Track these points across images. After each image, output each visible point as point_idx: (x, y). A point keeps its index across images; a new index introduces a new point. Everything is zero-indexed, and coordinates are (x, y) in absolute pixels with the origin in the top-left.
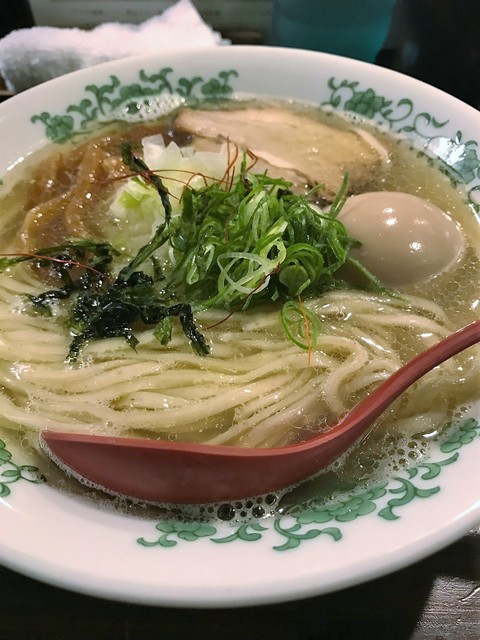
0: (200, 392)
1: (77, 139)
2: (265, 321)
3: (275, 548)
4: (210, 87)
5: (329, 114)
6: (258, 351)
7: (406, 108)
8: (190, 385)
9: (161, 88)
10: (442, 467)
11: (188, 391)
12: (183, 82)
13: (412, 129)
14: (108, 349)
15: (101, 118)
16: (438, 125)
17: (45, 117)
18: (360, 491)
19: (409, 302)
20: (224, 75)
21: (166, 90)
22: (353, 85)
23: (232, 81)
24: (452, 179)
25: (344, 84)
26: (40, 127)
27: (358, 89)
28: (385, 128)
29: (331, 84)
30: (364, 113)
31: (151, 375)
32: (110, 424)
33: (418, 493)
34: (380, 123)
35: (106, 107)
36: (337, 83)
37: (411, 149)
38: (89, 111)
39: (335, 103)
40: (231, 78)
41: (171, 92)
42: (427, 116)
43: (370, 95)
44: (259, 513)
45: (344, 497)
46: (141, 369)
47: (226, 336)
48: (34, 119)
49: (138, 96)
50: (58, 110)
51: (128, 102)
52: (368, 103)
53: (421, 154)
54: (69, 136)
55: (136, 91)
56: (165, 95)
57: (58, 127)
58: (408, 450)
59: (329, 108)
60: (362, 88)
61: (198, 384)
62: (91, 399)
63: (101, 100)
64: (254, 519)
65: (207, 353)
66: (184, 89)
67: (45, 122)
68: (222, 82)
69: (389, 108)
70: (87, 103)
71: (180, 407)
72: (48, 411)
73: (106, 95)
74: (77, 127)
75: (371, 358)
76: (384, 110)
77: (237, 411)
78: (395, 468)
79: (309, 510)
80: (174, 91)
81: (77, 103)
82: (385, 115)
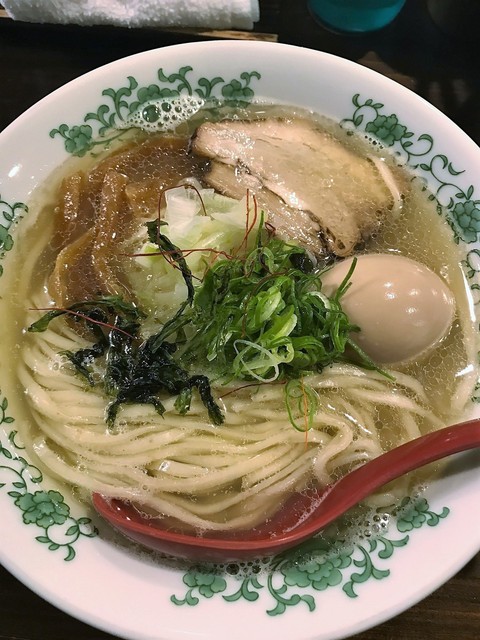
0: (215, 460)
1: (96, 149)
2: (271, 394)
3: (268, 612)
4: (231, 89)
5: (349, 134)
6: (263, 420)
7: (426, 144)
8: (207, 453)
9: (180, 88)
10: (395, 548)
11: (206, 460)
12: (202, 82)
13: (429, 169)
14: (140, 414)
15: (119, 124)
16: (453, 172)
17: (63, 129)
18: (333, 555)
19: (394, 379)
20: (246, 76)
21: (185, 90)
22: (377, 107)
23: (254, 83)
24: (456, 235)
25: (369, 103)
26: (59, 140)
27: (382, 112)
28: (402, 160)
29: (355, 101)
30: (384, 139)
31: (175, 443)
32: (145, 488)
33: (374, 572)
34: (399, 154)
35: (124, 111)
36: (361, 101)
37: (424, 189)
38: (106, 117)
39: (357, 122)
40: (254, 79)
41: (190, 94)
42: (445, 159)
43: (393, 121)
44: (257, 570)
45: (320, 560)
46: (168, 436)
47: (238, 406)
48: (52, 134)
49: (157, 98)
50: (75, 120)
51: (146, 105)
52: (389, 129)
53: (432, 198)
54: (88, 147)
55: (154, 92)
56: (184, 96)
57: (77, 139)
58: (372, 523)
59: (349, 126)
60: (385, 112)
61: (214, 453)
62: (129, 462)
63: (118, 104)
64: (253, 574)
65: (221, 422)
66: (204, 89)
67: (64, 136)
68: (243, 83)
69: (410, 140)
70: (104, 108)
71: (199, 476)
72: (94, 471)
73: (124, 98)
74: (95, 136)
75: (355, 438)
76: (404, 140)
77: (244, 480)
78: (361, 537)
79: (294, 569)
80: (194, 93)
81: (94, 110)
82: (404, 146)
